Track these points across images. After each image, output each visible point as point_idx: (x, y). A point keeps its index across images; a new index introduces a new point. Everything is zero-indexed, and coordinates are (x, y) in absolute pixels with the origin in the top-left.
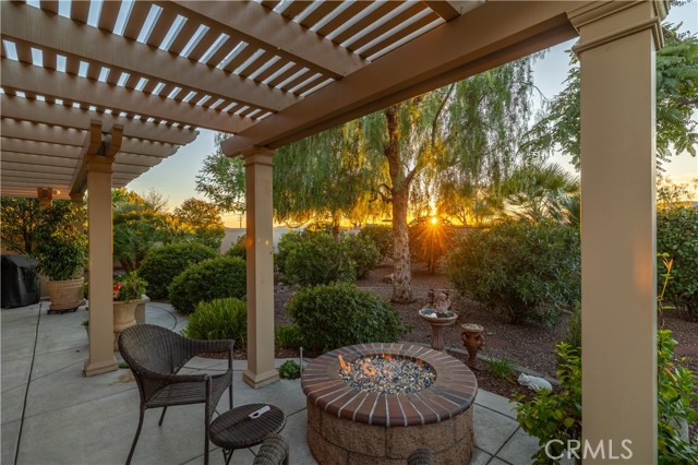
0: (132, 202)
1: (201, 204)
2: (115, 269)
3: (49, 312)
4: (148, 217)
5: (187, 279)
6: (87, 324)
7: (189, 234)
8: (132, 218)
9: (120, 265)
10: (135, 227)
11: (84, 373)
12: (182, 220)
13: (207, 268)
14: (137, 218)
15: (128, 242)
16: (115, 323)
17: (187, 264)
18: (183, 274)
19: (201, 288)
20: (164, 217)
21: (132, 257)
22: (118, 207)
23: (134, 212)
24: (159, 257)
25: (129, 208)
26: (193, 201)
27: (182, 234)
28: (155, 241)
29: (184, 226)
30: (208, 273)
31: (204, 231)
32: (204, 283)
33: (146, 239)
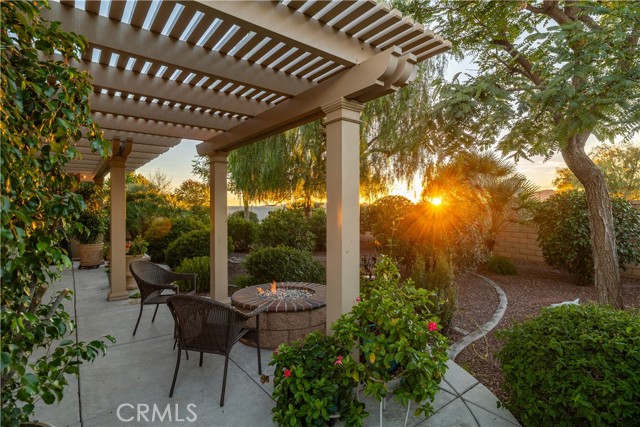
0: (139, 184)
1: (197, 184)
2: (127, 240)
3: (80, 267)
4: (152, 196)
5: (179, 245)
6: (108, 272)
7: (185, 211)
8: (139, 197)
9: (130, 237)
10: (141, 204)
11: (108, 300)
12: (180, 199)
13: (194, 236)
14: (143, 197)
15: (136, 216)
16: (127, 283)
17: (180, 235)
18: (176, 242)
19: (188, 251)
20: (165, 197)
21: (139, 229)
22: (128, 187)
23: (141, 192)
24: (159, 228)
25: (137, 189)
26: (190, 182)
27: (179, 211)
28: (157, 216)
29: (181, 203)
30: (194, 239)
31: (199, 209)
32: (190, 247)
33: (150, 214)
